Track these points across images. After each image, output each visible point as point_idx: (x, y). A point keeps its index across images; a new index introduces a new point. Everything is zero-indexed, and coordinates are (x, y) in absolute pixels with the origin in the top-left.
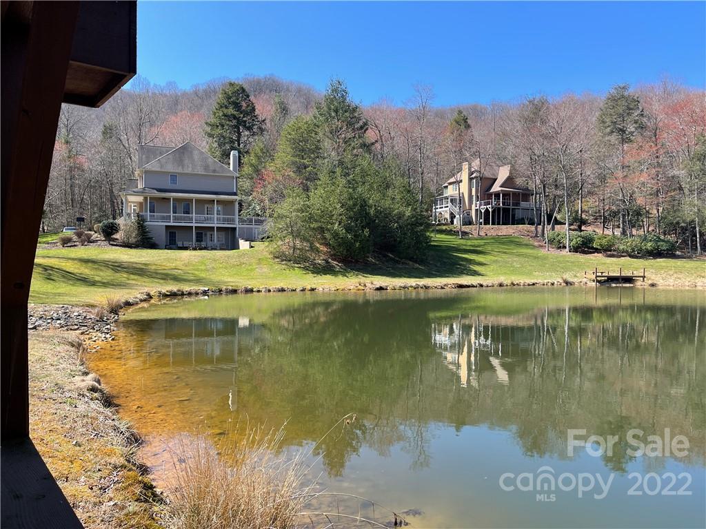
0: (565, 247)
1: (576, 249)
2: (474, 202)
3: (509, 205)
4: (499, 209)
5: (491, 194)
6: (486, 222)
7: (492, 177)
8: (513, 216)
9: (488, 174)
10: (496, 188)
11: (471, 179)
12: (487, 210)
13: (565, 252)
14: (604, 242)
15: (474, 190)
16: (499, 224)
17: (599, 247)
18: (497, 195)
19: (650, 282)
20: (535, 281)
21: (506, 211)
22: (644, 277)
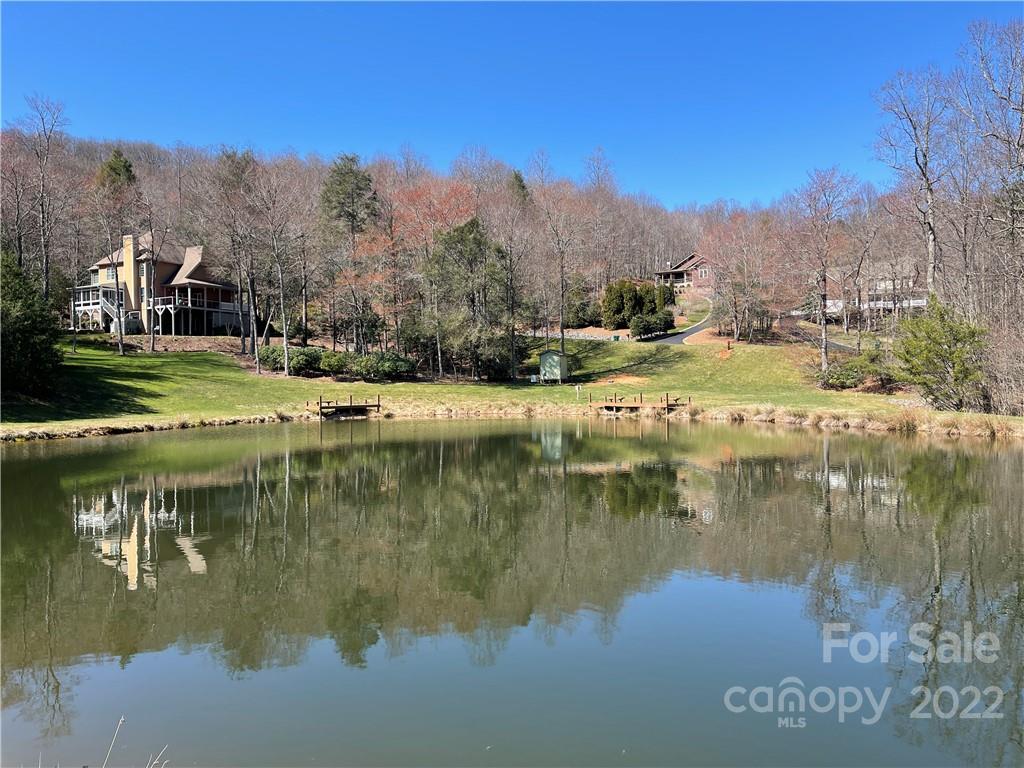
0: (282, 369)
1: (297, 372)
2: (145, 298)
3: (203, 306)
4: (186, 311)
5: (173, 288)
6: (166, 331)
7: (172, 261)
8: (210, 322)
9: (166, 256)
10: (181, 279)
11: (138, 263)
12: (167, 313)
13: (283, 376)
14: (333, 361)
15: (144, 280)
16: (186, 333)
17: (327, 368)
18: (183, 289)
19: (386, 412)
20: (237, 418)
21: (197, 314)
22: (379, 406)
